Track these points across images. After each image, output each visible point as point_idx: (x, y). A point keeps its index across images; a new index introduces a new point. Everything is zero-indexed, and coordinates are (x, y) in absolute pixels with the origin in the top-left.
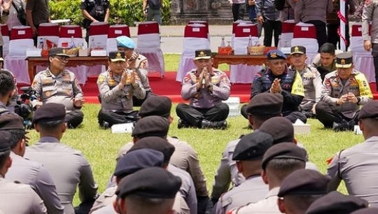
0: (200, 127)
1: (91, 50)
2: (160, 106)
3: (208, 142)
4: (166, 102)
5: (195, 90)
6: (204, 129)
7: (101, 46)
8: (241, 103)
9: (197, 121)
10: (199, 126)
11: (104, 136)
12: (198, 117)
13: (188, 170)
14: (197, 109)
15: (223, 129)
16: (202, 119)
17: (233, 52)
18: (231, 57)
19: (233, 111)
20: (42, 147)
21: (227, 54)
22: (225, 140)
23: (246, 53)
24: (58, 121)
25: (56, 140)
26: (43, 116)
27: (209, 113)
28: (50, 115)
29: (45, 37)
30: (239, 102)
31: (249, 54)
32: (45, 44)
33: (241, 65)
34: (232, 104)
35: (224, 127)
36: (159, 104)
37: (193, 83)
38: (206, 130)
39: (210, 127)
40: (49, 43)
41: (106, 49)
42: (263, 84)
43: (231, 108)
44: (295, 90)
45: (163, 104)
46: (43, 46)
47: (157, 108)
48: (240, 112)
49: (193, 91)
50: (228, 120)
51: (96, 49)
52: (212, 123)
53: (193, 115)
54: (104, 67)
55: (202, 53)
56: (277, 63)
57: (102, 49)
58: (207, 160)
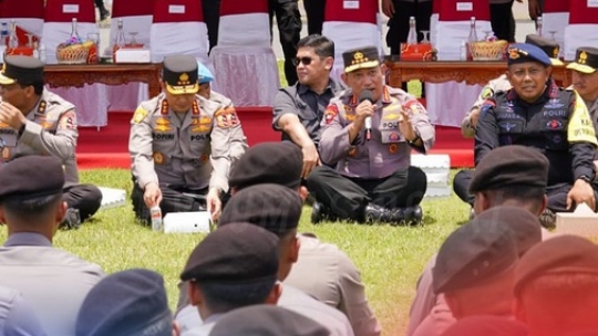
0: (361, 220)
1: (116, 48)
2: (277, 165)
3: (379, 252)
4: (291, 155)
5: (346, 142)
6: (371, 223)
7: (138, 39)
8: (452, 168)
9: (356, 207)
10: (359, 217)
11: (144, 240)
12: (356, 199)
13: (340, 307)
14: (353, 179)
15: (414, 224)
16: (365, 203)
17: (434, 54)
18: (430, 65)
19: (437, 185)
20: (11, 256)
21: (419, 59)
22: (418, 248)
23: (464, 56)
24: (50, 198)
25: (46, 240)
26: (14, 187)
27: (381, 189)
28: (30, 185)
29: (13, 20)
30: (447, 165)
31: (470, 58)
32: (13, 35)
33: (451, 83)
34: (434, 169)
35: (415, 220)
36: (276, 160)
37: (343, 124)
38: (375, 226)
39: (384, 220)
40: (21, 34)
41: (148, 47)
42: (498, 121)
43: (430, 178)
44: (577, 132)
45: (284, 159)
46: (7, 41)
47: (272, 168)
48: (451, 187)
49: (342, 144)
50: (424, 206)
51: (128, 46)
52: (388, 212)
53: (345, 194)
54: (143, 88)
55: (358, 56)
56: (522, 72)
57: (140, 46)
58: (378, 293)
